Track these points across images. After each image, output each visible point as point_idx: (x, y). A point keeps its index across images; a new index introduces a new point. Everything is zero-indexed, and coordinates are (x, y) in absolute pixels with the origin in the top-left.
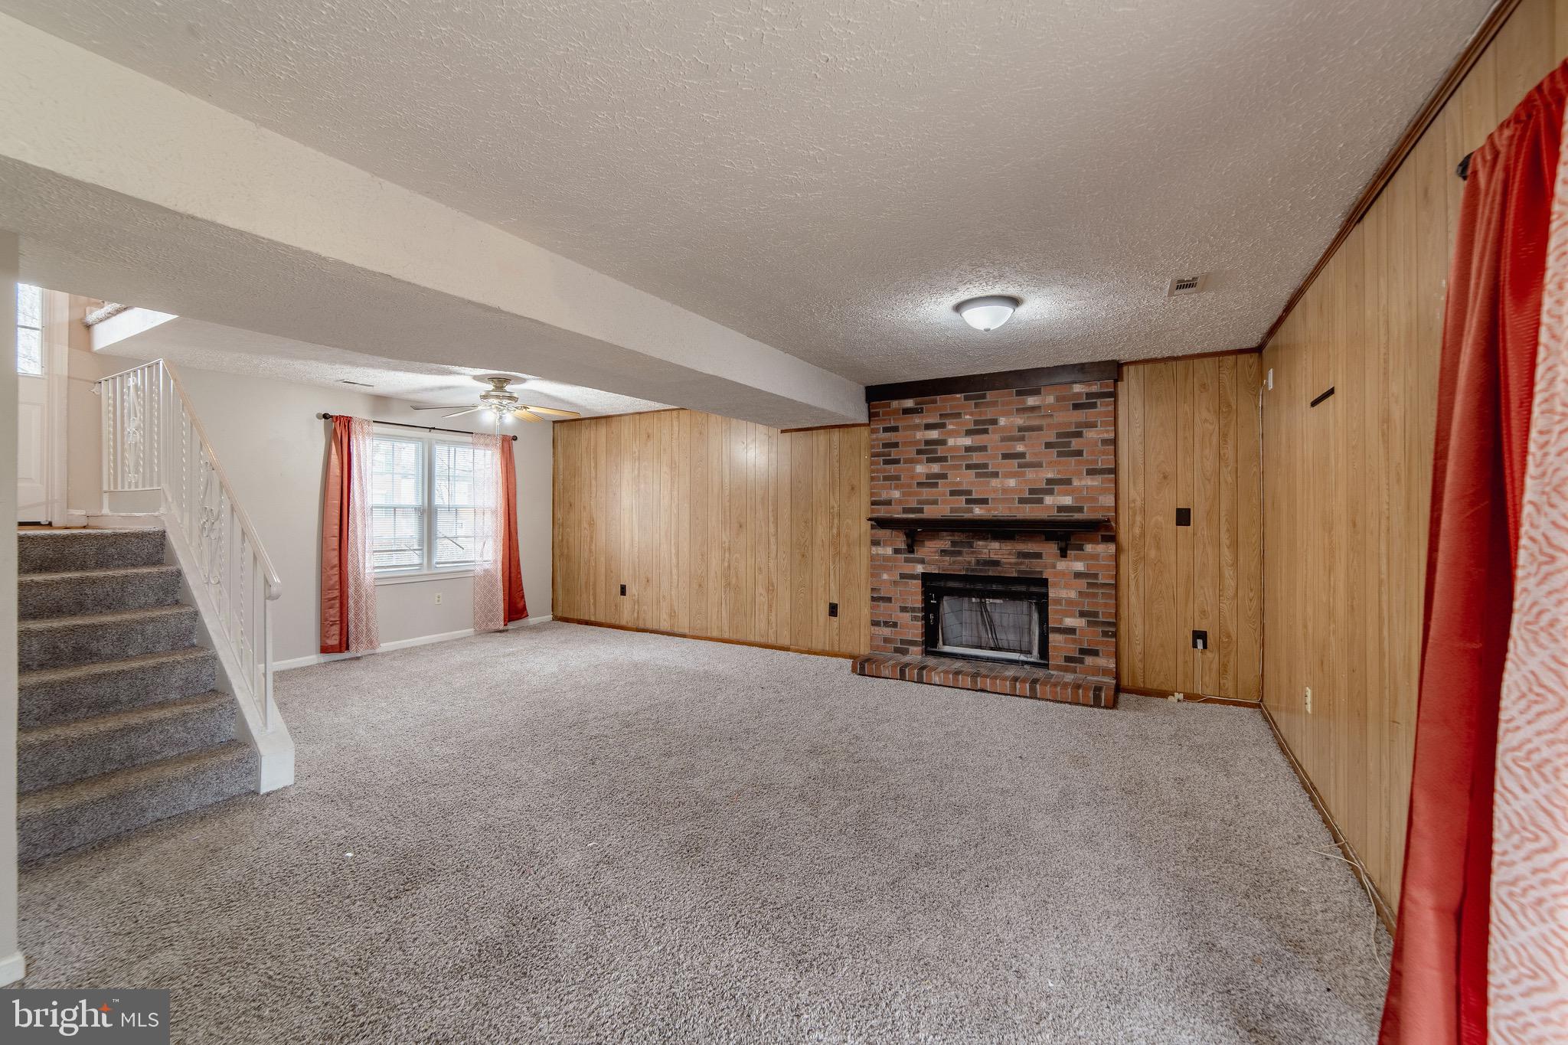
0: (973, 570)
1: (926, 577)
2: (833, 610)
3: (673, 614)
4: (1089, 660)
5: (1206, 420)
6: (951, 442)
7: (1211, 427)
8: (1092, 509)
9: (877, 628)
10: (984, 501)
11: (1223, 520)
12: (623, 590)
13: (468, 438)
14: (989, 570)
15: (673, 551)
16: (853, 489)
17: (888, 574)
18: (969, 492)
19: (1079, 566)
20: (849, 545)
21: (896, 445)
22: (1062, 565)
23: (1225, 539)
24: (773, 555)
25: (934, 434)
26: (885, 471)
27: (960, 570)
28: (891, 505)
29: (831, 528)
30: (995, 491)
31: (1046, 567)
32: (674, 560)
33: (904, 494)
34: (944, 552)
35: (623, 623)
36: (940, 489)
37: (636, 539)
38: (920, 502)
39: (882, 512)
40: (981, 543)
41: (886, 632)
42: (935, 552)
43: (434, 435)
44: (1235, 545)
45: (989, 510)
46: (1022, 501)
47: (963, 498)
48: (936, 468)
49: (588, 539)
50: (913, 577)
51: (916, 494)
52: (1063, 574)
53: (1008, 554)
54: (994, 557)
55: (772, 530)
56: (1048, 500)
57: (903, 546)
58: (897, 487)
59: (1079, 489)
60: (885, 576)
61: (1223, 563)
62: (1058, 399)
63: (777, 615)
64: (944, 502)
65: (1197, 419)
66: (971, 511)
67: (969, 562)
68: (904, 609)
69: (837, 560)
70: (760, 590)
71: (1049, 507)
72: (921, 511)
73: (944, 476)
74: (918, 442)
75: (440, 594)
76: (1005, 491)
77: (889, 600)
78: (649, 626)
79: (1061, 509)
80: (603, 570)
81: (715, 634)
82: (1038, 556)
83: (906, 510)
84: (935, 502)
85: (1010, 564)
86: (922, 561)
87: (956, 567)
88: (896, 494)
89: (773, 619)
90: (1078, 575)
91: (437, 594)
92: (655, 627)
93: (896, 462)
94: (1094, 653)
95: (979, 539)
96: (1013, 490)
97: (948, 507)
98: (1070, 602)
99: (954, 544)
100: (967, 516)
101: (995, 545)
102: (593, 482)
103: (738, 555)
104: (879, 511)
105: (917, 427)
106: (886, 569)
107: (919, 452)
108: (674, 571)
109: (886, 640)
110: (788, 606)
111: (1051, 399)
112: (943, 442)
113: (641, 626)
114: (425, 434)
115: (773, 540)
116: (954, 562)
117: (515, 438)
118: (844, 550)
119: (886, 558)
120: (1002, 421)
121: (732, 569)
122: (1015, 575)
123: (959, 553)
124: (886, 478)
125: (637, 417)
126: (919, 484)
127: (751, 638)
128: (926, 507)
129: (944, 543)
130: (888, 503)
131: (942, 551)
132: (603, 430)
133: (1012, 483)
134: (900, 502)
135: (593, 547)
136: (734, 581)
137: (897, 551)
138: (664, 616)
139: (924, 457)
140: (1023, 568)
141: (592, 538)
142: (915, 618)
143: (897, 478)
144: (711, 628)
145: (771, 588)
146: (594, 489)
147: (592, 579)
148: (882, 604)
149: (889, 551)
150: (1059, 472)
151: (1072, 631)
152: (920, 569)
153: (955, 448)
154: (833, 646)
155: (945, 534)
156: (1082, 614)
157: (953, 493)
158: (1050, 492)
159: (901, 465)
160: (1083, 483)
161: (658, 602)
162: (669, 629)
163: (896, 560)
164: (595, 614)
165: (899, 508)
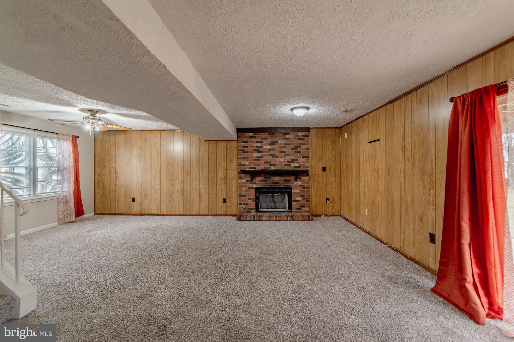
0: (271, 186)
1: (257, 188)
2: (224, 201)
3: (158, 207)
4: (303, 209)
5: (329, 145)
6: (264, 147)
7: (330, 146)
8: (304, 167)
9: (241, 205)
10: (274, 165)
11: (333, 170)
12: (133, 200)
13: (55, 136)
14: (276, 185)
15: (158, 184)
16: (231, 161)
17: (245, 188)
18: (270, 162)
19: (300, 183)
20: (230, 179)
21: (247, 147)
22: (296, 183)
23: (333, 175)
24: (201, 183)
25: (259, 145)
26: (243, 155)
27: (267, 186)
28: (245, 166)
29: (224, 173)
30: (277, 162)
31: (291, 183)
32: (158, 187)
33: (250, 163)
34: (262, 181)
35: (134, 213)
36: (261, 161)
37: (140, 179)
38: (254, 165)
39: (243, 168)
40: (273, 177)
41: (244, 206)
42: (260, 180)
43: (36, 132)
44: (335, 176)
45: (276, 168)
46: (285, 165)
47: (268, 164)
48: (260, 155)
49: (115, 180)
50: (252, 188)
51: (253, 163)
52: (296, 185)
53: (281, 180)
54: (277, 181)
55: (201, 174)
56: (292, 165)
57: (249, 179)
58: (247, 161)
59: (300, 162)
60: (243, 189)
61: (333, 181)
62: (295, 136)
63: (203, 204)
64: (262, 165)
65: (327, 144)
66: (270, 168)
67: (270, 183)
68: (250, 199)
69: (226, 184)
70: (196, 196)
71: (292, 167)
72: (255, 168)
73: (262, 157)
74: (254, 147)
75: (40, 208)
76: (280, 162)
77: (245, 196)
78: (147, 213)
79: (295, 167)
80: (123, 192)
81: (177, 213)
82: (289, 180)
83: (250, 168)
84: (259, 165)
85: (282, 183)
86: (255, 183)
87: (266, 185)
88: (247, 163)
89: (201, 205)
90: (300, 186)
91: (38, 208)
92: (150, 213)
93: (247, 152)
94: (304, 207)
95: (273, 176)
96: (282, 162)
97: (263, 167)
98: (298, 193)
99: (265, 178)
100: (269, 169)
101: (278, 178)
102: (117, 157)
103: (187, 184)
104: (241, 168)
105: (254, 142)
106: (243, 186)
107: (254, 150)
108: (159, 191)
109: (244, 209)
110: (207, 200)
111: (293, 136)
112: (262, 147)
113: (143, 213)
114: (31, 132)
115: (201, 178)
116: (265, 183)
117: (78, 137)
118: (228, 181)
119: (244, 183)
120: (279, 142)
121: (184, 189)
122: (283, 186)
123: (267, 181)
124: (243, 158)
125: (140, 132)
126: (254, 160)
127: (193, 213)
128: (256, 167)
129: (262, 178)
130: (244, 165)
131: (262, 180)
132: (122, 136)
133: (282, 160)
134: (248, 165)
135: (117, 183)
136: (185, 193)
137: (247, 181)
138: (154, 208)
139: (256, 151)
140: (285, 184)
142: (253, 201)
143: (247, 158)
144: (176, 211)
145: (200, 195)
146: (117, 160)
147: (117, 196)
148: (242, 198)
149: (245, 181)
150: (295, 157)
151: (298, 201)
152: (255, 186)
153: (266, 149)
154: (224, 213)
155: (263, 175)
156: (301, 196)
157: (265, 163)
158: (293, 162)
159: (249, 154)
160: (301, 160)
161: (151, 203)
162: (156, 213)
163: (247, 183)
164: (118, 211)
165: (248, 167)
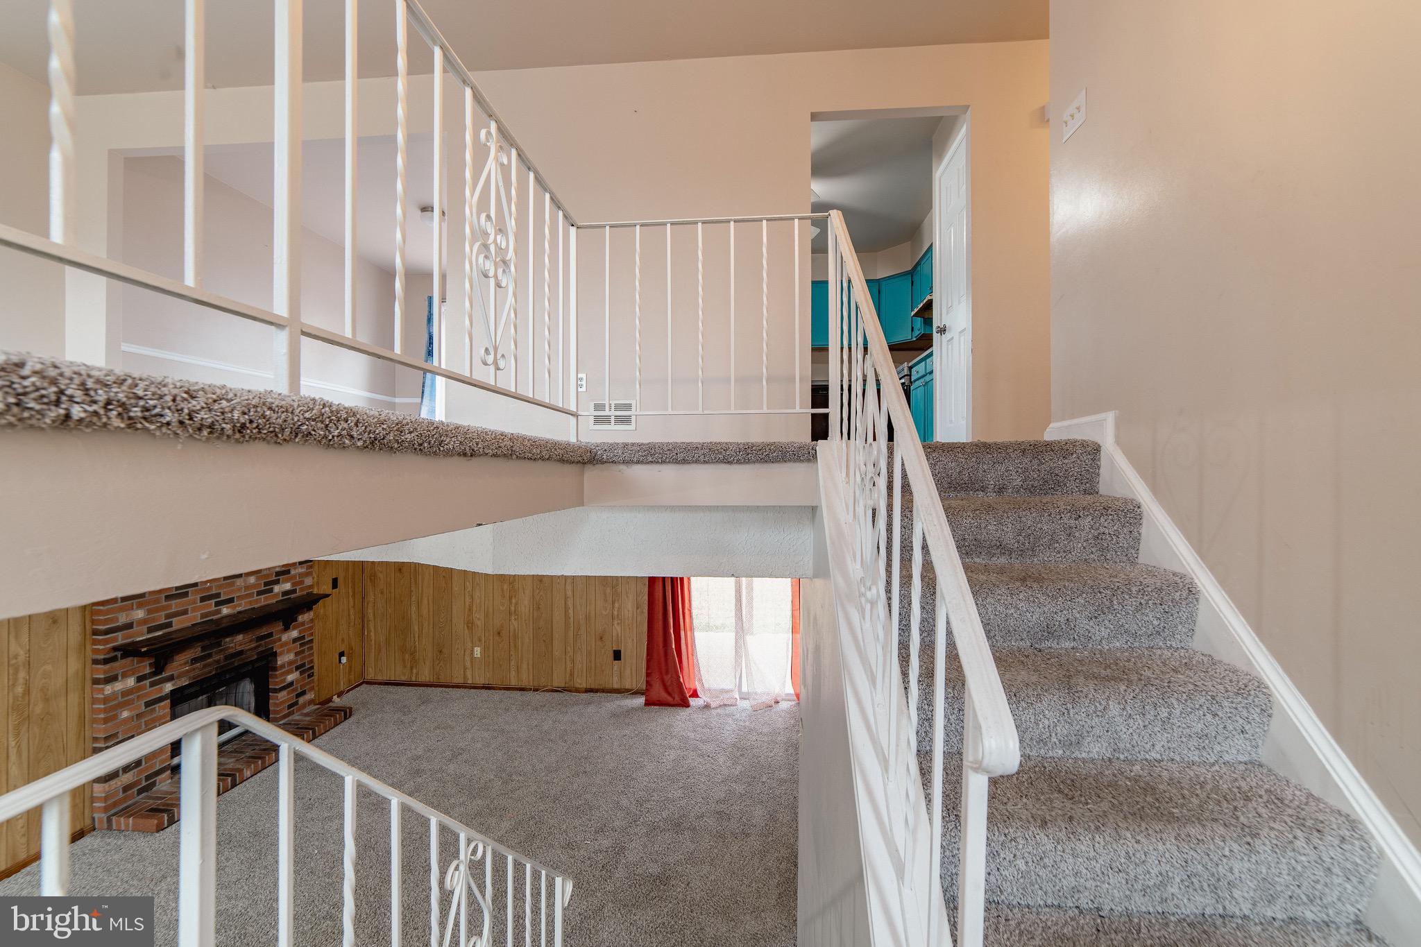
0: (222, 667)
1: (173, 693)
4: (301, 700)
8: (302, 589)
9: (111, 782)
10: (231, 600)
11: (349, 581)
14: (234, 661)
17: (130, 710)
18: (218, 595)
19: (295, 634)
20: (46, 700)
22: (285, 637)
23: (351, 594)
27: (210, 672)
28: (131, 628)
29: (13, 685)
30: (239, 590)
31: (274, 642)
33: (149, 612)
34: (194, 661)
36: (190, 597)
38: (169, 616)
39: (122, 638)
40: (228, 640)
41: (126, 778)
42: (185, 663)
44: (354, 595)
45: (234, 607)
46: (259, 593)
47: (213, 602)
50: (161, 699)
51: (164, 608)
52: (286, 644)
53: (250, 642)
54: (239, 648)
56: (277, 589)
57: (147, 671)
58: (140, 606)
59: (294, 576)
60: (127, 714)
61: (350, 607)
64: (194, 610)
66: (219, 612)
67: (218, 662)
69: (24, 728)
71: (277, 594)
72: (169, 625)
76: (247, 588)
79: (285, 593)
82: (271, 635)
83: (150, 630)
84: (185, 612)
85: (251, 649)
86: (171, 678)
87: (207, 669)
88: (139, 614)
90: (295, 640)
94: (303, 693)
95: (227, 637)
96: (254, 586)
97: (199, 614)
98: (290, 663)
99: (204, 649)
100: (216, 618)
101: (240, 637)
104: (115, 639)
106: (123, 705)
109: (126, 789)
116: (205, 666)
118: (37, 710)
119: (127, 692)
122: (255, 657)
123: (210, 656)
126: (168, 597)
128: (174, 620)
129: (196, 651)
130: (129, 626)
131: (193, 659)
133: (251, 580)
134: (142, 622)
137: (140, 679)
140: (260, 649)
149: (131, 682)
151: (291, 684)
152: (168, 687)
155: (195, 641)
156: (297, 668)
157: (203, 599)
158: (277, 582)
160: (297, 571)
163: (143, 688)
165: (145, 628)
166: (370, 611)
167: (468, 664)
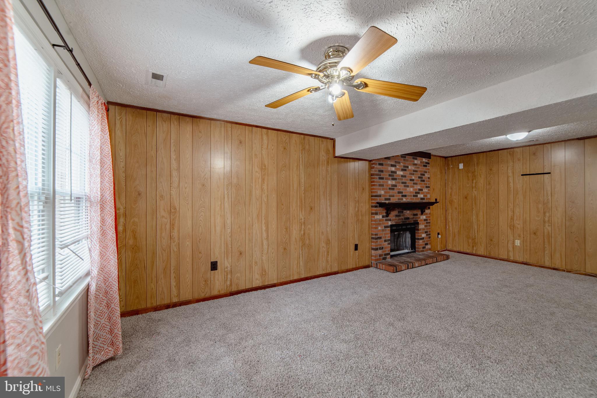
0: (404, 222)
1: (392, 226)
2: (356, 247)
3: (263, 273)
4: (426, 247)
5: (439, 174)
6: (398, 173)
7: (440, 176)
8: (426, 199)
9: (377, 251)
10: (406, 196)
11: (441, 202)
12: (214, 266)
14: (407, 221)
15: (264, 228)
16: (363, 189)
18: (403, 192)
19: (424, 217)
20: (362, 216)
21: (382, 171)
22: (422, 217)
24: (329, 223)
25: (393, 169)
26: (379, 182)
29: (355, 207)
30: (408, 192)
31: (418, 218)
32: (265, 235)
33: (385, 192)
34: (396, 216)
35: (215, 293)
36: (395, 191)
37: (229, 222)
38: (390, 196)
39: (378, 200)
40: (405, 211)
41: (380, 252)
42: (394, 216)
45: (407, 199)
46: (414, 196)
47: (401, 194)
48: (394, 182)
49: (168, 226)
50: (388, 227)
51: (389, 192)
52: (422, 220)
53: (411, 215)
54: (408, 216)
55: (329, 210)
56: (419, 196)
57: (385, 214)
58: (383, 189)
59: (424, 192)
60: (380, 228)
61: (441, 214)
62: (421, 162)
63: (331, 256)
64: (397, 196)
66: (402, 199)
67: (402, 219)
68: (385, 241)
69: (358, 223)
70: (323, 244)
71: (419, 198)
72: (389, 199)
73: (396, 186)
74: (388, 171)
76: (410, 192)
77: (380, 238)
78: (242, 287)
79: (421, 199)
80: (189, 253)
81: (296, 277)
82: (417, 215)
83: (386, 199)
84: (394, 196)
85: (411, 218)
86: (390, 220)
87: (399, 221)
88: (383, 192)
89: (329, 259)
90: (425, 220)
92: (248, 286)
93: (382, 178)
94: (427, 244)
96: (412, 192)
97: (397, 198)
98: (423, 229)
99: (399, 212)
100: (402, 201)
101: (408, 212)
102: (175, 173)
103: (310, 226)
105: (388, 165)
106: (379, 225)
107: (390, 175)
108: (265, 242)
109: (380, 255)
110: (337, 250)
111: (419, 162)
112: (395, 172)
113: (234, 289)
115: (329, 216)
116: (399, 219)
118: (360, 218)
119: (380, 220)
120: (410, 167)
121: (306, 235)
122: (413, 222)
123: (400, 216)
124: (380, 185)
125: (229, 125)
126: (390, 189)
127: (318, 273)
128: (391, 198)
129: (396, 212)
130: (380, 196)
131: (396, 215)
132: (187, 128)
133: (412, 189)
134: (384, 196)
135: (175, 234)
136: (307, 242)
137: (383, 217)
138: (257, 276)
139: (391, 177)
140: (414, 219)
141: (172, 226)
142: (389, 244)
143: (383, 185)
144: (293, 275)
145: (328, 242)
146: (175, 179)
147: (173, 263)
148: (379, 240)
149: (381, 217)
150: (421, 187)
151: (423, 238)
152: (390, 223)
153: (399, 175)
154: (356, 265)
155: (396, 208)
156: (425, 233)
157: (398, 193)
158: (419, 193)
159: (384, 180)
160: (425, 190)
161: (251, 267)
162: (261, 285)
163: (383, 220)
164: (178, 295)
165: (384, 198)
166: (450, 217)
167: (511, 249)
